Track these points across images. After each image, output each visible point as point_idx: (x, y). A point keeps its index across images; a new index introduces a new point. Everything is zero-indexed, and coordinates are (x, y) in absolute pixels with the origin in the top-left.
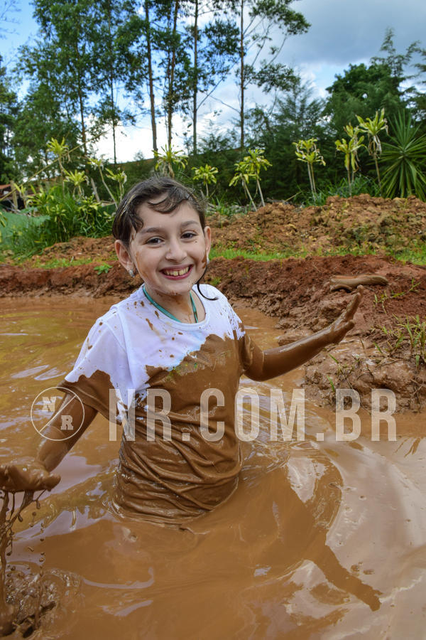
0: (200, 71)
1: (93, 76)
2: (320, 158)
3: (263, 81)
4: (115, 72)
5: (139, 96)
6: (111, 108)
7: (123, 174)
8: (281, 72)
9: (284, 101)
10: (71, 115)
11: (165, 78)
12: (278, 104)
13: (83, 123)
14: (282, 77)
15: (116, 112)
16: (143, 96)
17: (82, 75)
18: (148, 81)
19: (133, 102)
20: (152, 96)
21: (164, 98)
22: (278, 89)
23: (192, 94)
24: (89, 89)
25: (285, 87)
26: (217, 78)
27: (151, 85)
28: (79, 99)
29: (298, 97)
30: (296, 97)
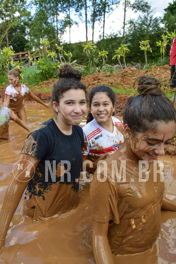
0: (107, 3)
1: (62, 6)
2: (150, 49)
3: (134, 7)
4: (71, 3)
5: (81, 15)
6: (69, 20)
7: (71, 53)
8: (142, 4)
9: (143, 17)
10: (52, 23)
11: (92, 6)
12: (140, 19)
13: (57, 26)
14: (142, 6)
15: (71, 21)
16: (82, 15)
17: (57, 5)
18: (85, 8)
19: (78, 17)
20: (86, 15)
21: (91, 16)
22: (141, 11)
23: (103, 13)
24: (60, 11)
25: (144, 11)
26: (114, 6)
27: (86, 9)
28: (56, 16)
29: (149, 16)
30: (148, 16)
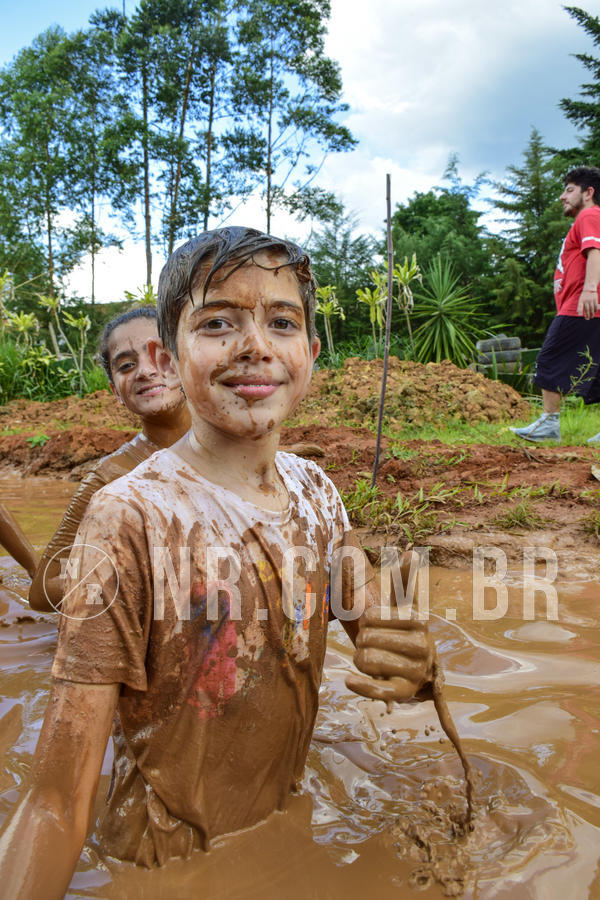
0: (214, 189)
1: (67, 187)
2: (339, 311)
3: (295, 206)
4: (99, 182)
5: (130, 217)
6: (91, 229)
7: (87, 318)
8: (319, 197)
9: (321, 234)
10: (34, 235)
11: (167, 194)
12: (313, 237)
13: (50, 247)
14: (320, 203)
15: (98, 234)
16: (135, 217)
17: (52, 183)
18: (143, 198)
19: (120, 223)
20: (148, 218)
21: (164, 222)
22: (315, 218)
23: (201, 217)
24: (61, 203)
25: (324, 217)
26: (234, 200)
27: (147, 202)
28: (46, 215)
29: (340, 230)
30: (336, 230)
